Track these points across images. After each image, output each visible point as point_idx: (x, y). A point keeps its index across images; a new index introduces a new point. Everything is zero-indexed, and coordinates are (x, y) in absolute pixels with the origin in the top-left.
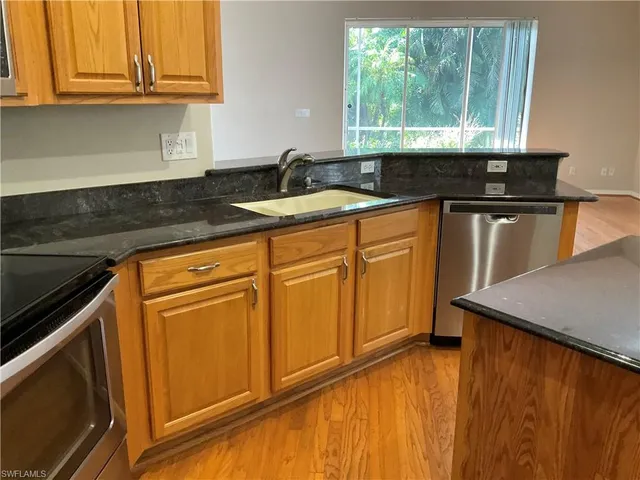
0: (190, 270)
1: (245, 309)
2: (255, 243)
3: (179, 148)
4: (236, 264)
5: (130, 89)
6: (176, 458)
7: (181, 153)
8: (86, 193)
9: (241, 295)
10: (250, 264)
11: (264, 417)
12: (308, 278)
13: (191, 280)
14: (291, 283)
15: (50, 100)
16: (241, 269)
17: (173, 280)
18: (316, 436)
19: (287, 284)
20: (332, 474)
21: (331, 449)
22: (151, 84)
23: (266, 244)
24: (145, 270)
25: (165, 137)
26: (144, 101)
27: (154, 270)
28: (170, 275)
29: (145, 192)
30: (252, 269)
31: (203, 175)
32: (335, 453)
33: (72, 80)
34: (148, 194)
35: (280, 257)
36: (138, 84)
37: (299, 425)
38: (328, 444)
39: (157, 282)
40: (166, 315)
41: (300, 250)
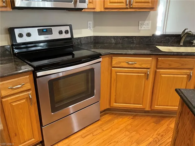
0: (126, 63)
1: (144, 80)
2: (151, 58)
3: (144, 26)
4: (143, 64)
5: (125, 7)
6: (117, 114)
7: (145, 28)
8: (114, 37)
9: (143, 74)
10: (147, 65)
11: (147, 116)
12: (172, 76)
13: (127, 65)
14: (164, 75)
15: (103, 10)
16: (144, 66)
17: (120, 64)
18: (160, 128)
19: (162, 75)
20: (156, 141)
21: (161, 134)
22: (131, 5)
23: (156, 60)
24: (113, 59)
25: (140, 22)
26: (129, 10)
27: (116, 60)
28: (120, 62)
29: (131, 39)
30: (149, 67)
31: (151, 35)
32: (162, 136)
33: (109, 4)
34: (132, 40)
35: (160, 65)
36: (127, 5)
37: (157, 123)
38: (162, 132)
39: (116, 63)
40: (118, 74)
41: (170, 65)
